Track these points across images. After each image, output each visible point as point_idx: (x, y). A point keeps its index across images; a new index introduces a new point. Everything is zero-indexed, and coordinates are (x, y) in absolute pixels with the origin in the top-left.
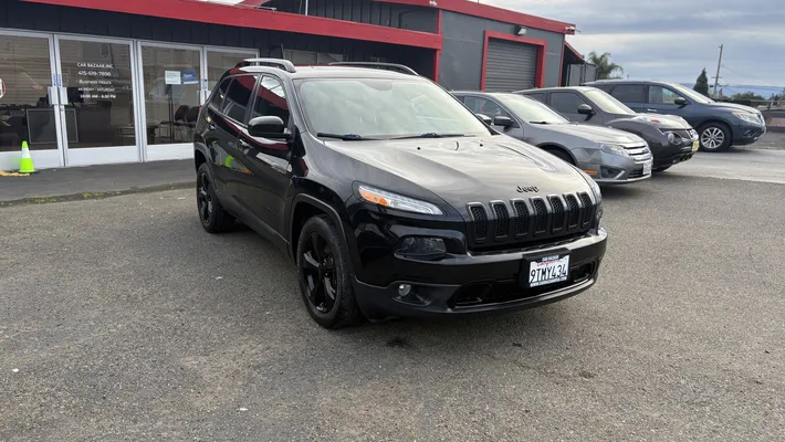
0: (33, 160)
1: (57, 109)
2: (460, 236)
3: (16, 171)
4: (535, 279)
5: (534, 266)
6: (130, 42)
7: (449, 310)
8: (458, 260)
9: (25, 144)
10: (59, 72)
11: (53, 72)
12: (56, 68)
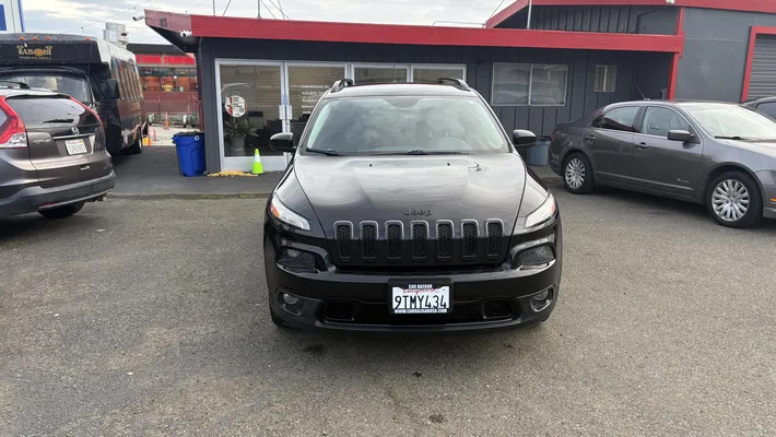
0: (262, 163)
1: (284, 122)
2: (323, 253)
3: (251, 172)
4: (402, 306)
5: (397, 291)
6: (345, 65)
7: (318, 324)
8: (321, 276)
9: (257, 150)
10: (287, 93)
11: (283, 93)
12: (285, 91)
